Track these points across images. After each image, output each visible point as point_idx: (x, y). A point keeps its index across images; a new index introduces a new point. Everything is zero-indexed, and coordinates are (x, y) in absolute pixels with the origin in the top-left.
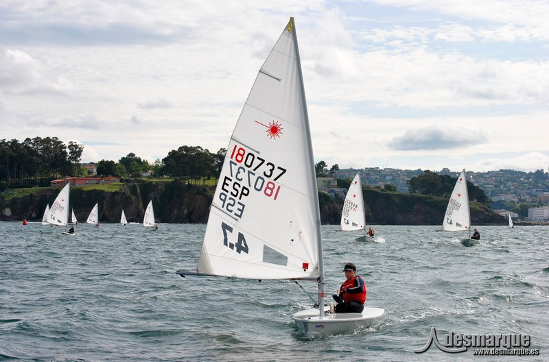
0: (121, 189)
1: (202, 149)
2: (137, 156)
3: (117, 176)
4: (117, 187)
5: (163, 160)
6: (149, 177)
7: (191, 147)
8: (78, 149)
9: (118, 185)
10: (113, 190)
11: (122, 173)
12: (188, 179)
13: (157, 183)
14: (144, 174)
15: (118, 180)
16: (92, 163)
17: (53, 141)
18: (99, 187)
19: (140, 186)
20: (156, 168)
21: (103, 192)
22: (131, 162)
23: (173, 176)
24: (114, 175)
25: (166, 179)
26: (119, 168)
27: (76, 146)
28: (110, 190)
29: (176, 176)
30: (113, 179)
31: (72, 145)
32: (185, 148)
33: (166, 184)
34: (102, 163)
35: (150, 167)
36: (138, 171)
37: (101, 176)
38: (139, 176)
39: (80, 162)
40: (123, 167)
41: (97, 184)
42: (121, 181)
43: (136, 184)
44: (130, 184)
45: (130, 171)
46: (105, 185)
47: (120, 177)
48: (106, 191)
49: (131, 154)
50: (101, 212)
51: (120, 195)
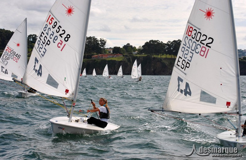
0: (123, 60)
1: (159, 41)
2: (131, 45)
3: (122, 54)
4: (122, 59)
5: (142, 46)
6: (136, 54)
7: (155, 40)
8: (104, 42)
9: (122, 58)
10: (120, 60)
11: (124, 52)
12: (153, 55)
13: (139, 57)
14: (134, 53)
15: (122, 55)
16: (110, 48)
17: (93, 38)
18: (113, 59)
19: (132, 58)
20: (139, 50)
21: (115, 61)
22: (128, 47)
23: (147, 53)
24: (120, 53)
25: (144, 55)
26: (122, 50)
27: (103, 40)
28: (118, 60)
29: (148, 53)
30: (120, 55)
31: (101, 40)
32: (152, 41)
33: (144, 57)
34: (115, 48)
35: (136, 50)
36: (131, 51)
37: (115, 54)
38: (132, 53)
39: (105, 47)
40: (125, 50)
41: (113, 57)
42: (123, 56)
43: (130, 57)
44: (128, 57)
45: (127, 51)
46: (116, 58)
47: (123, 54)
48: (117, 60)
49: (128, 44)
50: (114, 70)
51: (123, 62)
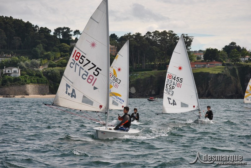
0: (223, 71)
3: (220, 61)
4: (220, 70)
6: (247, 62)
8: (188, 40)
9: (221, 68)
10: (217, 72)
11: (224, 59)
14: (243, 59)
15: (221, 64)
16: (200, 51)
17: (169, 33)
18: (205, 70)
19: (239, 68)
21: (208, 73)
22: (232, 49)
24: (217, 60)
26: (222, 55)
27: (187, 38)
28: (214, 72)
30: (217, 63)
31: (184, 37)
34: (208, 50)
36: (237, 56)
37: (207, 61)
38: (238, 60)
39: (190, 50)
40: (225, 53)
41: (203, 67)
42: (223, 65)
43: (235, 67)
44: (231, 67)
45: (230, 56)
46: (210, 68)
47: (222, 62)
48: (211, 73)
49: (233, 43)
50: (207, 89)
51: (222, 76)
